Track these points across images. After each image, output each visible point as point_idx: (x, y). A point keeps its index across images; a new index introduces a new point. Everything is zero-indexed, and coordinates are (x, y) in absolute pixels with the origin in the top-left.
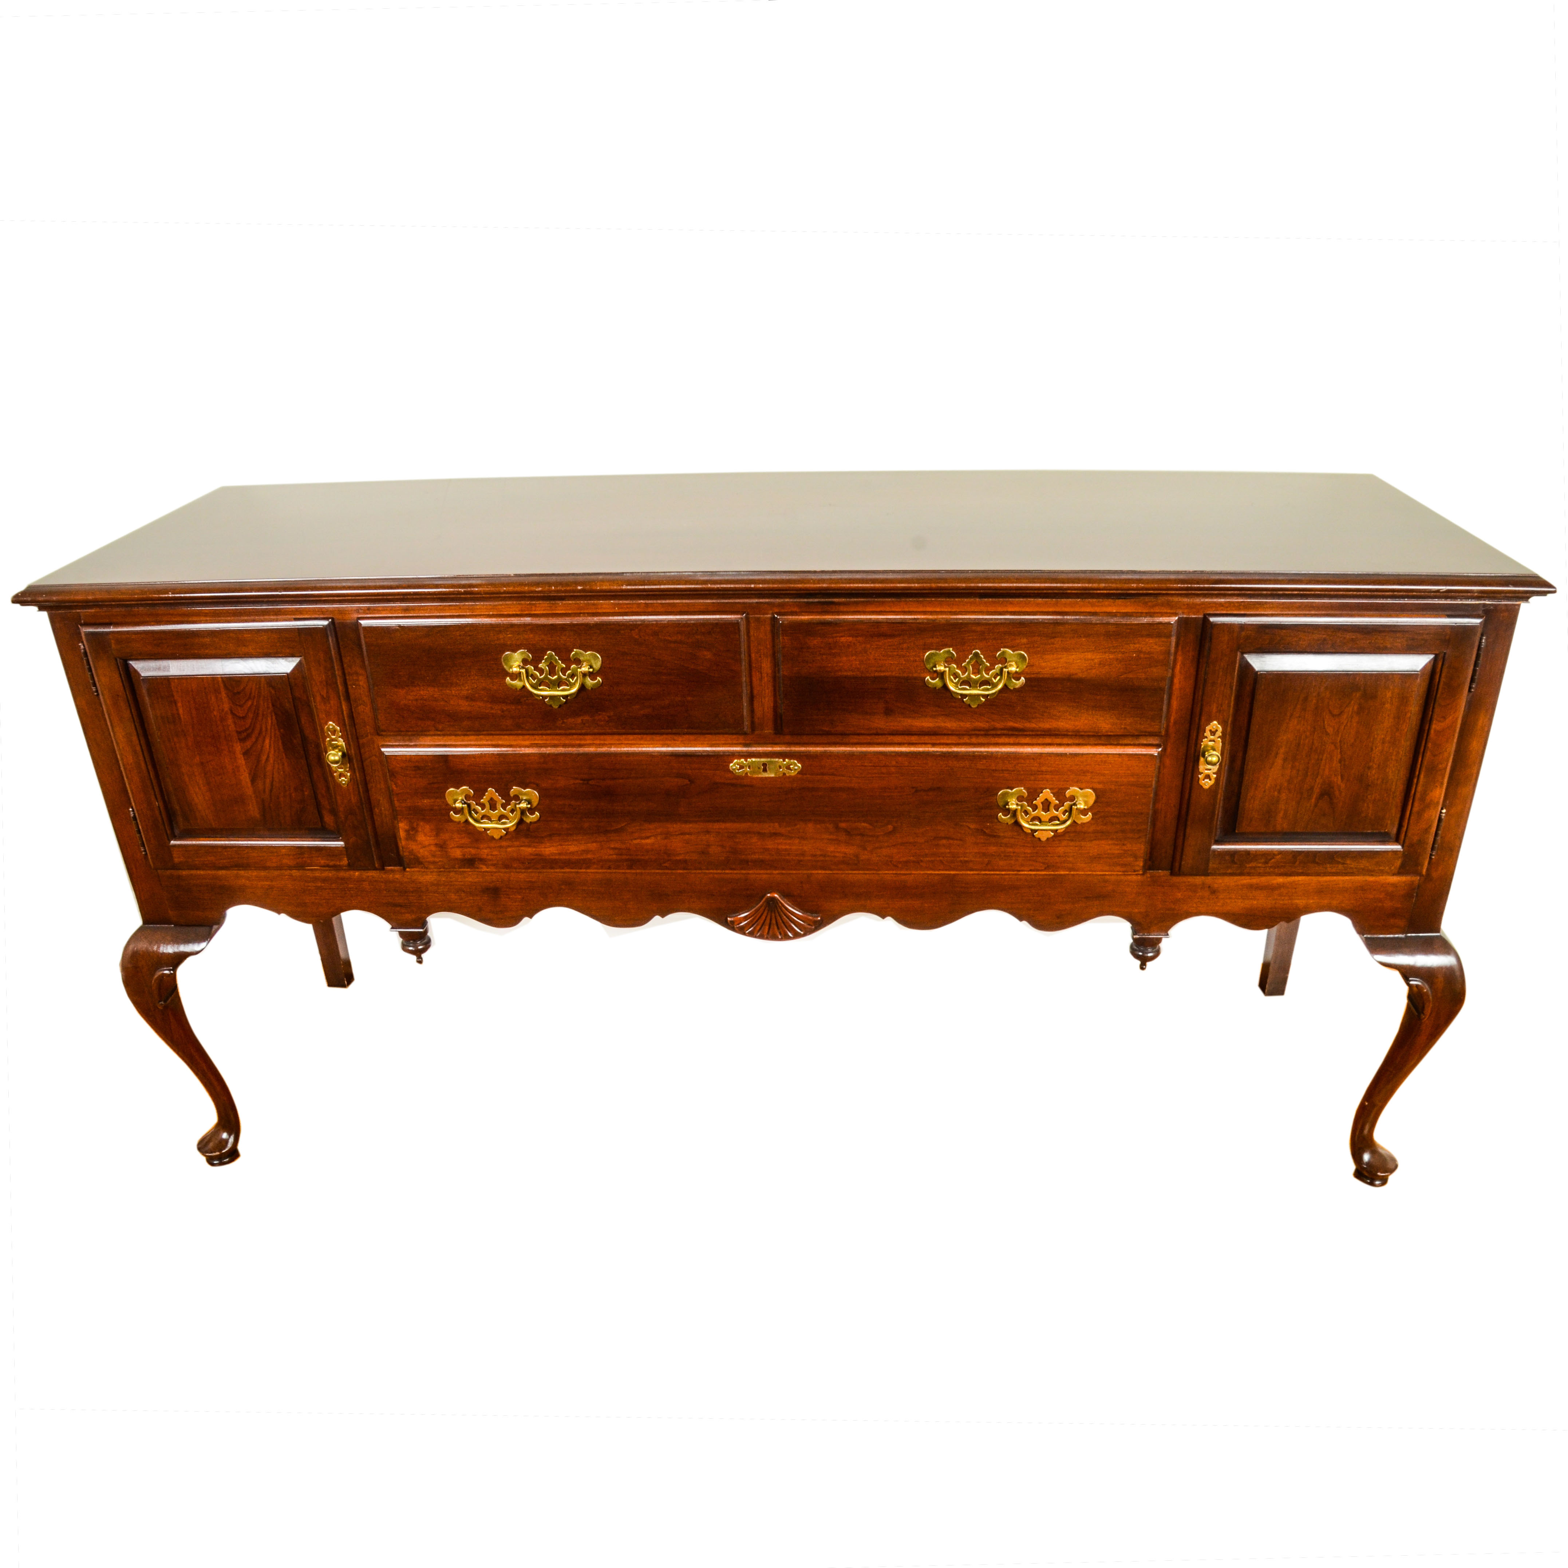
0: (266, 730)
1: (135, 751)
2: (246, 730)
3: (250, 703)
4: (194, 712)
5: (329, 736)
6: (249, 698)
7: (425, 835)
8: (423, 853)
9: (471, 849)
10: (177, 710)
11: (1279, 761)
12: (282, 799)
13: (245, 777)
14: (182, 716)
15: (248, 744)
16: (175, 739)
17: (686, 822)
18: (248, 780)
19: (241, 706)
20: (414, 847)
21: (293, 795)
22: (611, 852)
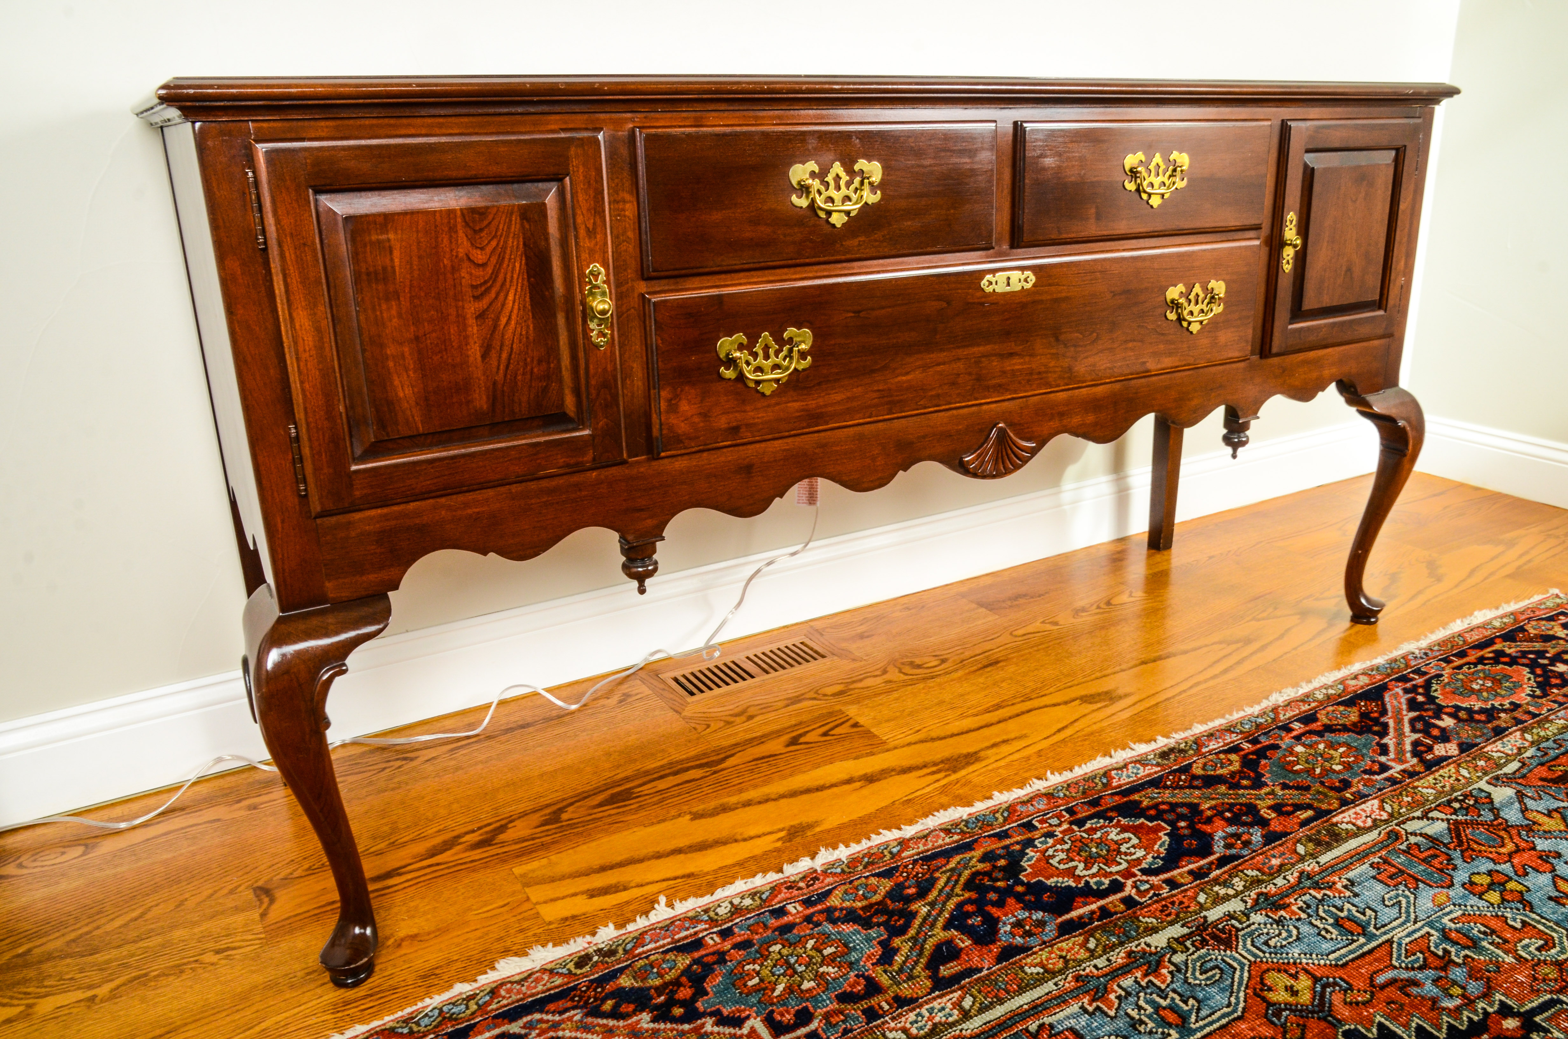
0: (511, 281)
1: (318, 330)
2: (485, 282)
3: (494, 243)
4: (415, 261)
5: (590, 282)
6: (495, 236)
7: (689, 402)
8: (683, 428)
9: (737, 415)
10: (392, 260)
11: (1325, 244)
12: (519, 377)
13: (475, 351)
14: (397, 269)
15: (484, 303)
16: (384, 307)
17: (942, 350)
18: (478, 355)
19: (482, 249)
20: (675, 422)
21: (535, 370)
22: (875, 395)
